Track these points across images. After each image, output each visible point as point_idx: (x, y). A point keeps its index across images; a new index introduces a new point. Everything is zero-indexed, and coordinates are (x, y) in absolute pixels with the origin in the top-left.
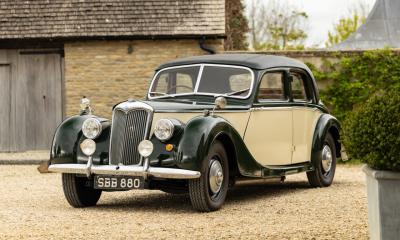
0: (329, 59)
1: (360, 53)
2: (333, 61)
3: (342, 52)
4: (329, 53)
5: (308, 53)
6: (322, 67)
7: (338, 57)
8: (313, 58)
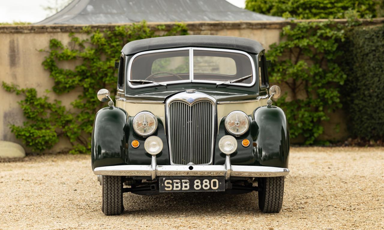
0: (77, 35)
1: (111, 28)
2: (82, 37)
3: (93, 27)
4: (76, 28)
5: (54, 28)
6: (70, 44)
7: (88, 33)
8: (59, 34)
